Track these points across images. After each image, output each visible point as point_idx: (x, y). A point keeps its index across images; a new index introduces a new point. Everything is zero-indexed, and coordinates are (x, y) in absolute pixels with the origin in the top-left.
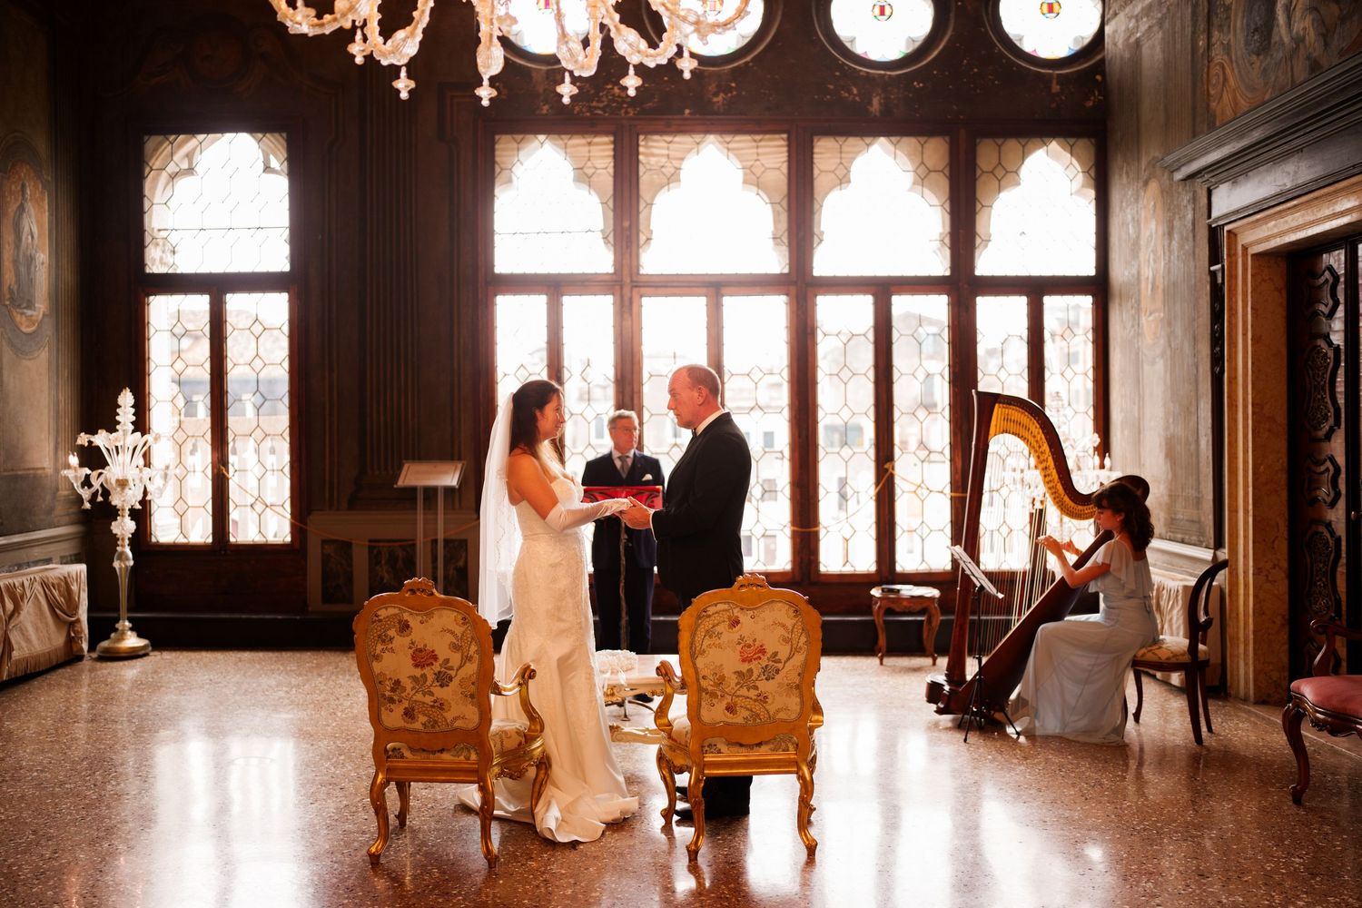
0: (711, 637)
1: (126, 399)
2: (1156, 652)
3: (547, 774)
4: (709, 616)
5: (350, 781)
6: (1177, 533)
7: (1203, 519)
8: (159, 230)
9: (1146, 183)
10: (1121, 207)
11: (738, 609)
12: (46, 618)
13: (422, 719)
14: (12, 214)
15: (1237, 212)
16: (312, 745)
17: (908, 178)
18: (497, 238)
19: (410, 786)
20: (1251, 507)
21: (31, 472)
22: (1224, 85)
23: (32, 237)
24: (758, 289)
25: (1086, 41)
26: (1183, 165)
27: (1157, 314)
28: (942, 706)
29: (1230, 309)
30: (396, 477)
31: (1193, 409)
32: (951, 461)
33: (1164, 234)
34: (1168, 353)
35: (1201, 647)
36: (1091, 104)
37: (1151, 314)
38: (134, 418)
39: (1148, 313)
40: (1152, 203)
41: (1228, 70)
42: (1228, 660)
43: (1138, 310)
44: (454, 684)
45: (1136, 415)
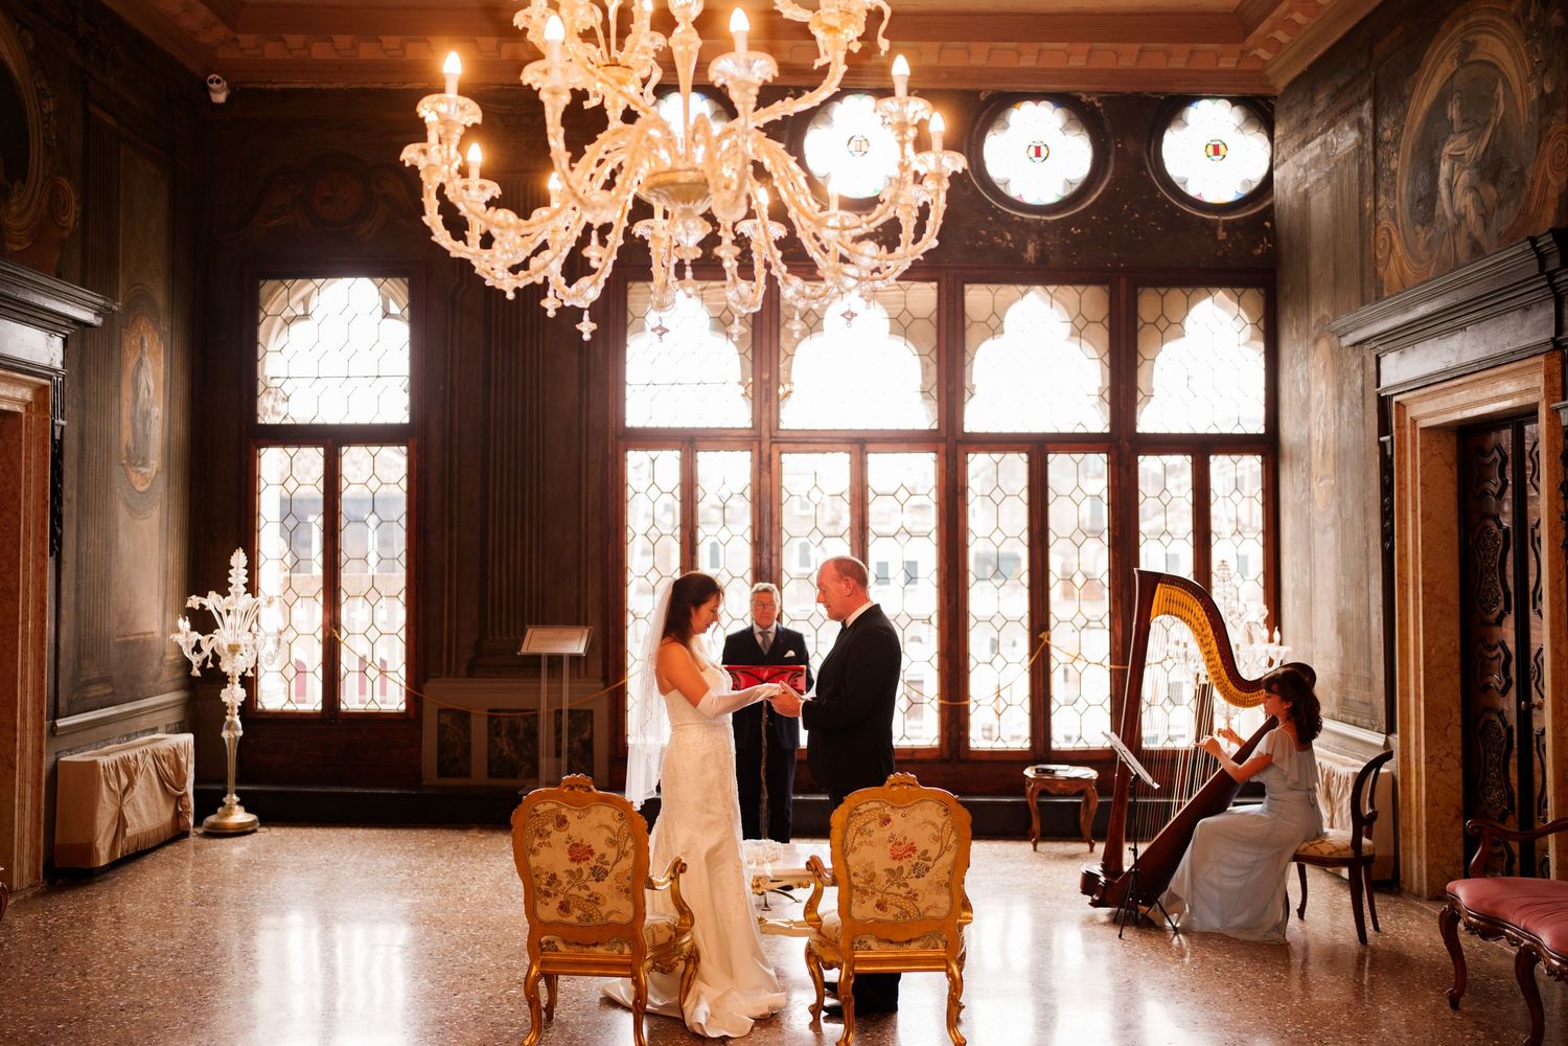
0: (862, 834)
1: (239, 559)
2: (1319, 846)
3: (696, 969)
4: (860, 814)
5: (489, 972)
6: (1349, 714)
7: (1374, 702)
8: (272, 378)
9: (1316, 342)
10: (1291, 365)
11: (889, 807)
12: (156, 792)
13: (578, 913)
14: (131, 371)
15: (1405, 384)
16: (445, 933)
17: (1066, 329)
18: (629, 390)
19: (557, 979)
20: (1422, 692)
21: (142, 637)
22: (1391, 251)
23: (149, 392)
24: (905, 446)
25: (1254, 185)
26: (1350, 332)
27: (1328, 481)
28: (1097, 898)
29: (1400, 483)
30: (519, 644)
31: (1364, 585)
32: (1110, 630)
33: (1334, 398)
34: (1339, 522)
35: (1365, 841)
36: (1260, 252)
37: (1321, 480)
38: (246, 580)
39: (1319, 479)
40: (1323, 363)
41: (1394, 237)
42: (1401, 853)
43: (1309, 473)
44: (609, 879)
45: (1308, 585)
